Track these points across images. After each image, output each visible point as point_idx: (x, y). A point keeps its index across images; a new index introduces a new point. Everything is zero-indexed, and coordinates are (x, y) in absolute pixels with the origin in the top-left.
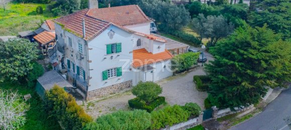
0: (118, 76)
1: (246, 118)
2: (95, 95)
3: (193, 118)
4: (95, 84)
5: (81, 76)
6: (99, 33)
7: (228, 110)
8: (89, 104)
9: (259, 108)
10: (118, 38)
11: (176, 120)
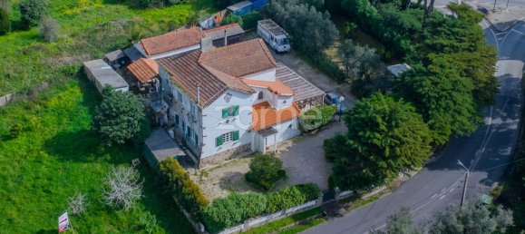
0: (234, 140)
1: (371, 201)
2: (208, 162)
3: (311, 200)
4: (209, 150)
5: (193, 139)
6: (215, 99)
7: (349, 192)
8: (202, 173)
9: (390, 188)
10: (235, 101)
11: (291, 203)
